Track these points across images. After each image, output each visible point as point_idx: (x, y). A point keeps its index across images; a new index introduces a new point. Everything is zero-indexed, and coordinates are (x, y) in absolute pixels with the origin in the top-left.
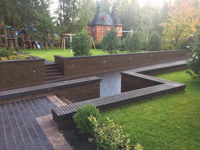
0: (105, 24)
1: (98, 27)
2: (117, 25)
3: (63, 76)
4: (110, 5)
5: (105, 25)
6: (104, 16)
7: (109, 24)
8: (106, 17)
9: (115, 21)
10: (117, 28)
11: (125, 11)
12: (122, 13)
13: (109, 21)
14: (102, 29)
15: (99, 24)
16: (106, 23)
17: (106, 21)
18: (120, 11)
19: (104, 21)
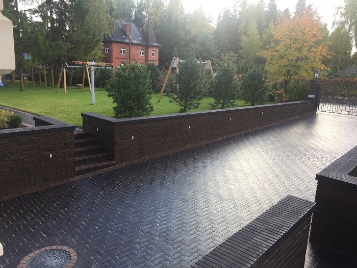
0: (128, 41)
1: (114, 45)
2: (150, 44)
3: (111, 162)
4: (134, 6)
5: (127, 44)
6: (125, 26)
7: (135, 42)
8: (130, 27)
9: (145, 37)
10: (149, 49)
11: (161, 19)
12: (155, 23)
13: (134, 36)
14: (123, 50)
15: (117, 40)
16: (130, 40)
17: (131, 35)
18: (154, 20)
19: (126, 35)
